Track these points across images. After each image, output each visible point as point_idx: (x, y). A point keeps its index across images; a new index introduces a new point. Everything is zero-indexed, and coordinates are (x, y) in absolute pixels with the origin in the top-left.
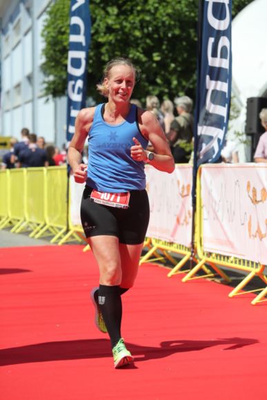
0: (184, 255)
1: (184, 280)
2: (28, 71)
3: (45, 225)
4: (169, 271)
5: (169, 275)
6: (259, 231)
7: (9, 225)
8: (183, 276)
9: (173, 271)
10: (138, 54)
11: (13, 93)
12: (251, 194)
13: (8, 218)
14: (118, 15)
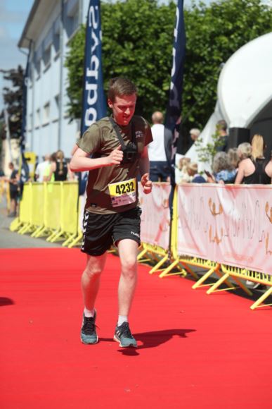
0: (163, 257)
1: (161, 276)
2: (56, 92)
3: (60, 231)
4: (150, 269)
5: (151, 272)
6: (216, 237)
7: (30, 231)
8: (160, 273)
9: (154, 269)
10: (150, 84)
11: (43, 111)
12: (212, 208)
13: (29, 224)
14: (133, 50)
